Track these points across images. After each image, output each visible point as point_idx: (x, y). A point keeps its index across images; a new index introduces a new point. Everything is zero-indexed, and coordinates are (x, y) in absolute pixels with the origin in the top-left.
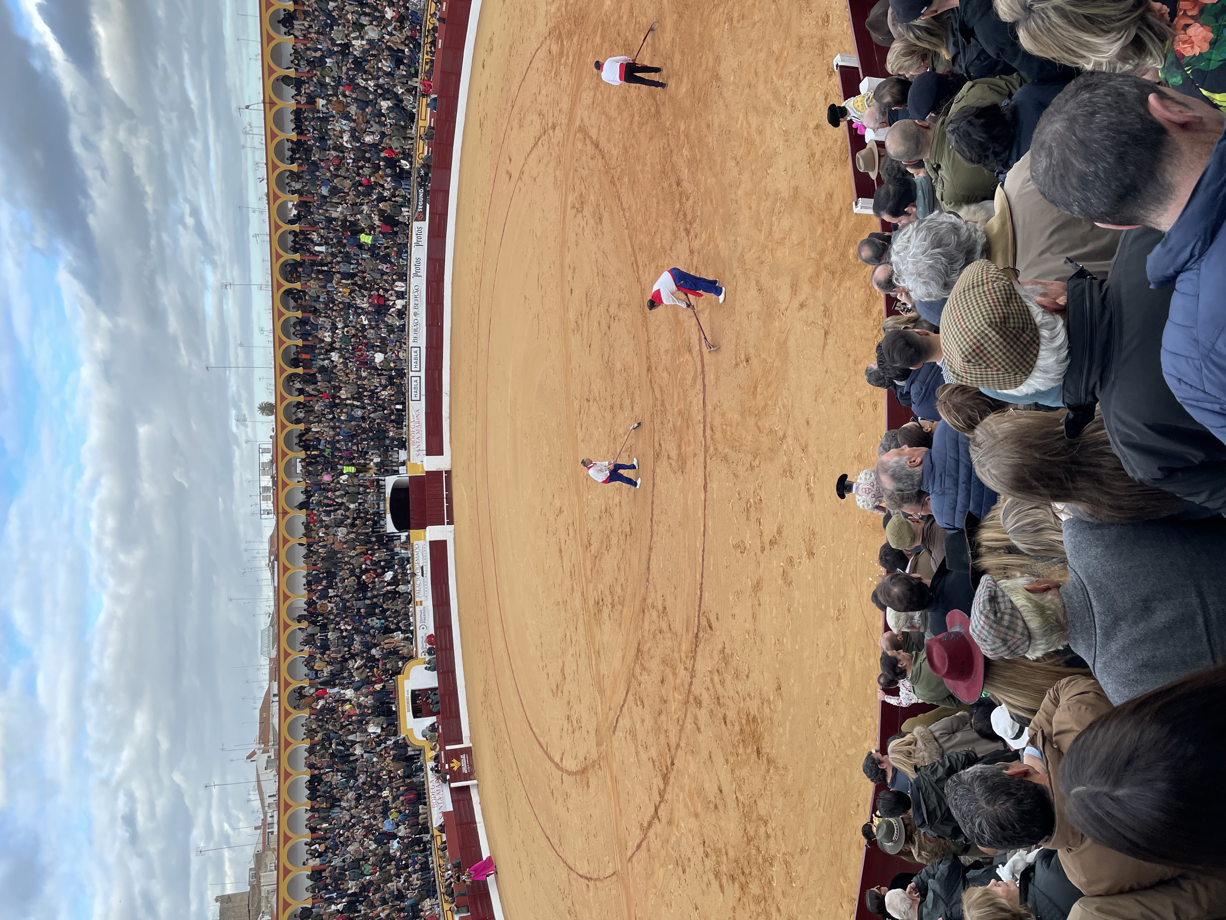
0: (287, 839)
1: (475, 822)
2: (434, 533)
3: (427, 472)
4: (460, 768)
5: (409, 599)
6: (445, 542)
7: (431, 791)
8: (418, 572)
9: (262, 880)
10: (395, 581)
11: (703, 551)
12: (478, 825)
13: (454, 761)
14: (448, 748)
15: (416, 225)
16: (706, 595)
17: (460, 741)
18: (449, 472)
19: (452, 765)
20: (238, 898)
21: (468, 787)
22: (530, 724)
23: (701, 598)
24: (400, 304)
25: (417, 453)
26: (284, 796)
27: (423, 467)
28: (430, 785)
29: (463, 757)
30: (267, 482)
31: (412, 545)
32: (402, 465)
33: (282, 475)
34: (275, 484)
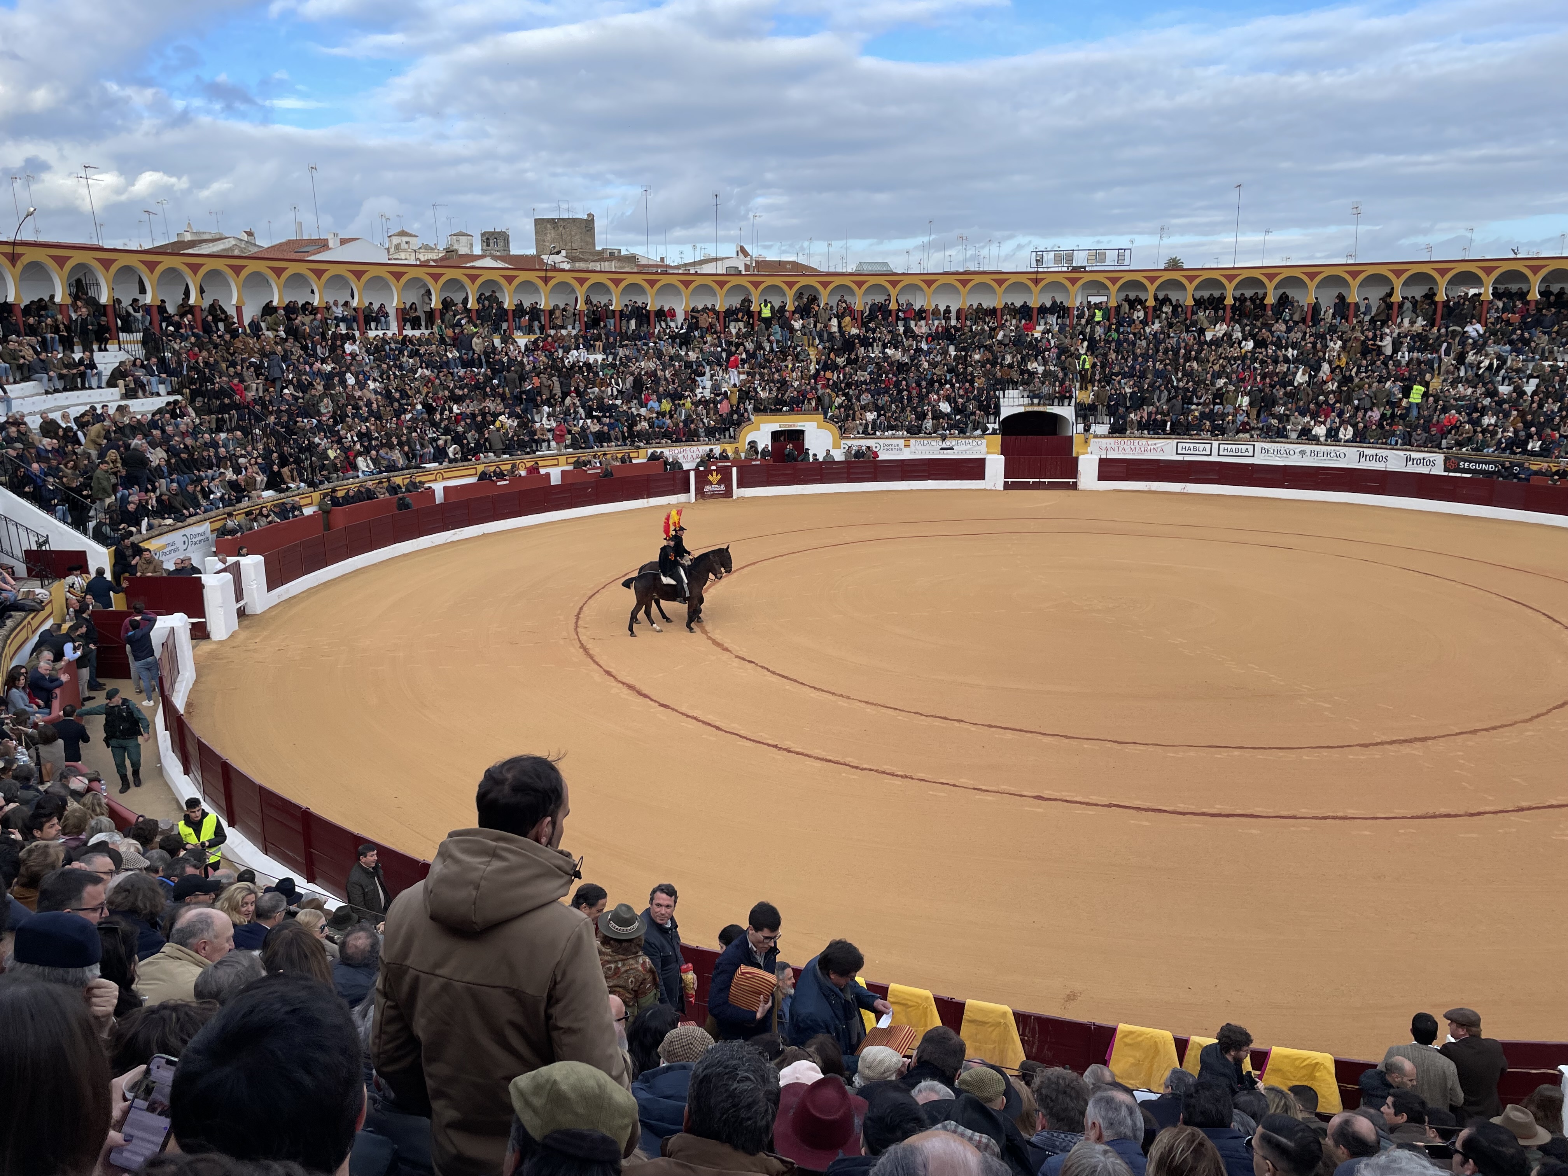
0: (617, 282)
1: (649, 496)
2: (996, 464)
3: (1077, 459)
4: (711, 483)
5: (915, 431)
6: (983, 478)
7: (688, 448)
8: (947, 443)
9: (606, 263)
10: (938, 415)
11: (954, 785)
12: (645, 500)
13: (719, 476)
14: (734, 470)
15: (1439, 458)
16: (898, 782)
17: (740, 485)
18: (1074, 486)
19: (714, 473)
20: (590, 240)
21: (688, 491)
22: (754, 564)
23: (893, 775)
24: (1320, 430)
25: (1104, 447)
26: (665, 280)
27: (1084, 454)
28: (695, 448)
29: (723, 487)
30: (1080, 260)
31: (980, 437)
32: (1087, 430)
33: (1087, 278)
34: (1076, 269)
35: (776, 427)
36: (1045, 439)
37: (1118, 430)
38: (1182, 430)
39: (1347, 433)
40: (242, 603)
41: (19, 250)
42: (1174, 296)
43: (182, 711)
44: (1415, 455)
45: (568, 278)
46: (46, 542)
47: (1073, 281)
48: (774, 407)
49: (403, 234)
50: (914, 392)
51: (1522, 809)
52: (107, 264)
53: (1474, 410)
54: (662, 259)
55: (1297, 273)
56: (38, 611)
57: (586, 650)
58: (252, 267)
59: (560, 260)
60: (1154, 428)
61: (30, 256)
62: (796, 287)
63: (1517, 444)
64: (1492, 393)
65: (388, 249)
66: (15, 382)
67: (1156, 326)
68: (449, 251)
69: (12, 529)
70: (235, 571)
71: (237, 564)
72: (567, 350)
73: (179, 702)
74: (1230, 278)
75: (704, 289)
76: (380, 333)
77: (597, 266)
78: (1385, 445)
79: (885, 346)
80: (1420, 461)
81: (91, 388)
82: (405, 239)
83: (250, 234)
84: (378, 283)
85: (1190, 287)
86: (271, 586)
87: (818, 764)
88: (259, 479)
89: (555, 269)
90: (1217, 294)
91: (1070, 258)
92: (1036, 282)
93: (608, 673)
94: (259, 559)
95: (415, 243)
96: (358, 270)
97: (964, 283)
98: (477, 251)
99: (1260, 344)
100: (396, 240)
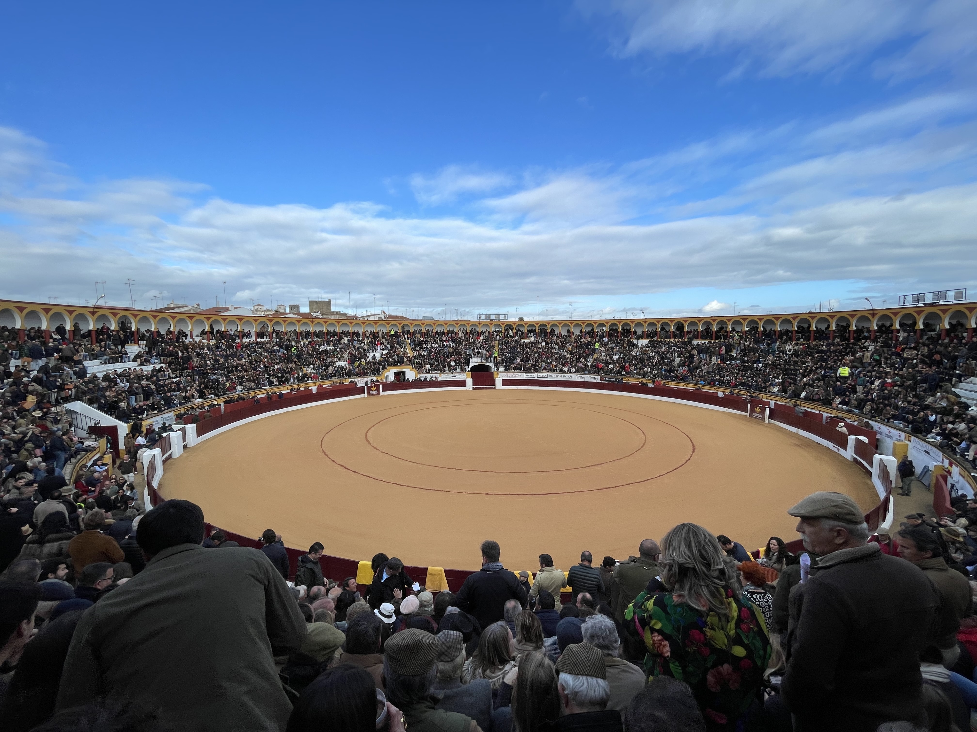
0: (338, 323)
1: (350, 396)
2: (470, 382)
3: (495, 379)
4: (372, 390)
5: (443, 371)
6: (466, 386)
7: (364, 378)
8: (453, 375)
9: (335, 316)
10: (450, 366)
14: (381, 385)
15: (599, 377)
17: (382, 391)
18: (495, 388)
19: (374, 387)
20: (329, 308)
21: (364, 393)
24: (566, 369)
25: (503, 375)
26: (356, 322)
27: (497, 378)
28: (367, 378)
29: (377, 392)
30: (493, 317)
31: (465, 373)
32: (498, 369)
33: (495, 323)
34: (492, 320)
35: (396, 371)
36: (485, 373)
37: (507, 370)
38: (527, 370)
39: (573, 370)
40: (185, 443)
41: (96, 310)
42: (521, 329)
43: (156, 488)
44: (592, 376)
45: (320, 321)
46: (99, 423)
47: (491, 324)
48: (395, 364)
49: (259, 305)
50: (442, 359)
51: (629, 484)
52: (135, 316)
53: (607, 364)
54: (355, 315)
55: (556, 323)
56: (93, 451)
57: (325, 453)
58: (198, 317)
59: (318, 315)
60: (518, 369)
61: (101, 312)
62: (402, 325)
63: (619, 372)
64: (611, 358)
65: (253, 311)
66: (90, 360)
67: (516, 338)
68: (277, 311)
69: (83, 418)
70: (183, 430)
71: (184, 427)
72: (320, 346)
73: (155, 484)
74: (537, 324)
75: (370, 325)
76: (248, 340)
77: (332, 317)
78: (585, 374)
79: (432, 344)
80: (593, 378)
81: (125, 362)
82: (260, 307)
83: (198, 305)
84: (248, 323)
85: (526, 326)
86: (199, 435)
87: (411, 489)
88: (195, 395)
89: (316, 318)
90: (534, 329)
91: (489, 316)
92: (480, 324)
93: (333, 461)
94: (194, 425)
95: (264, 308)
96: (240, 318)
97: (457, 324)
98: (287, 311)
99: (547, 343)
100: (256, 307)
